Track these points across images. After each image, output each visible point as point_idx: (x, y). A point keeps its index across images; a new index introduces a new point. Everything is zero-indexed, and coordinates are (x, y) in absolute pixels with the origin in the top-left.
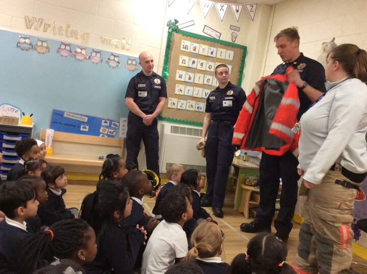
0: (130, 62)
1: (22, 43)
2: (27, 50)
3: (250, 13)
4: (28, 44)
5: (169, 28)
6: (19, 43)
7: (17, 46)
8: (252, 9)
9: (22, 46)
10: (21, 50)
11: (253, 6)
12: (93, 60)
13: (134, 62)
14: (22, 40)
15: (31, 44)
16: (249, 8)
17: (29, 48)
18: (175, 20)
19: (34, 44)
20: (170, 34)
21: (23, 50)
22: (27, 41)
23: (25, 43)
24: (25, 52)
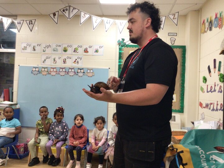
0: (89, 71)
1: (34, 71)
2: (37, 75)
3: (173, 20)
4: (37, 71)
5: (119, 46)
6: (33, 71)
7: (32, 73)
8: (174, 17)
9: (34, 72)
10: (33, 75)
11: (175, 15)
12: (70, 74)
13: (92, 71)
14: (34, 69)
15: (38, 71)
16: (172, 17)
17: (38, 74)
18: (122, 39)
19: (40, 71)
20: (120, 49)
21: (34, 75)
22: (37, 69)
23: (35, 70)
24: (35, 75)
